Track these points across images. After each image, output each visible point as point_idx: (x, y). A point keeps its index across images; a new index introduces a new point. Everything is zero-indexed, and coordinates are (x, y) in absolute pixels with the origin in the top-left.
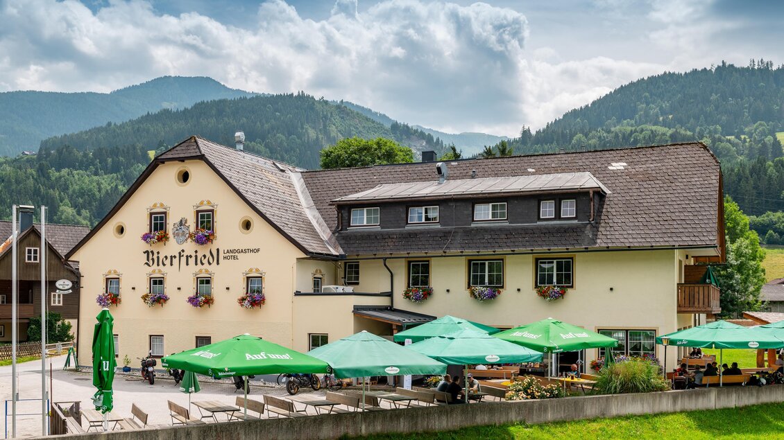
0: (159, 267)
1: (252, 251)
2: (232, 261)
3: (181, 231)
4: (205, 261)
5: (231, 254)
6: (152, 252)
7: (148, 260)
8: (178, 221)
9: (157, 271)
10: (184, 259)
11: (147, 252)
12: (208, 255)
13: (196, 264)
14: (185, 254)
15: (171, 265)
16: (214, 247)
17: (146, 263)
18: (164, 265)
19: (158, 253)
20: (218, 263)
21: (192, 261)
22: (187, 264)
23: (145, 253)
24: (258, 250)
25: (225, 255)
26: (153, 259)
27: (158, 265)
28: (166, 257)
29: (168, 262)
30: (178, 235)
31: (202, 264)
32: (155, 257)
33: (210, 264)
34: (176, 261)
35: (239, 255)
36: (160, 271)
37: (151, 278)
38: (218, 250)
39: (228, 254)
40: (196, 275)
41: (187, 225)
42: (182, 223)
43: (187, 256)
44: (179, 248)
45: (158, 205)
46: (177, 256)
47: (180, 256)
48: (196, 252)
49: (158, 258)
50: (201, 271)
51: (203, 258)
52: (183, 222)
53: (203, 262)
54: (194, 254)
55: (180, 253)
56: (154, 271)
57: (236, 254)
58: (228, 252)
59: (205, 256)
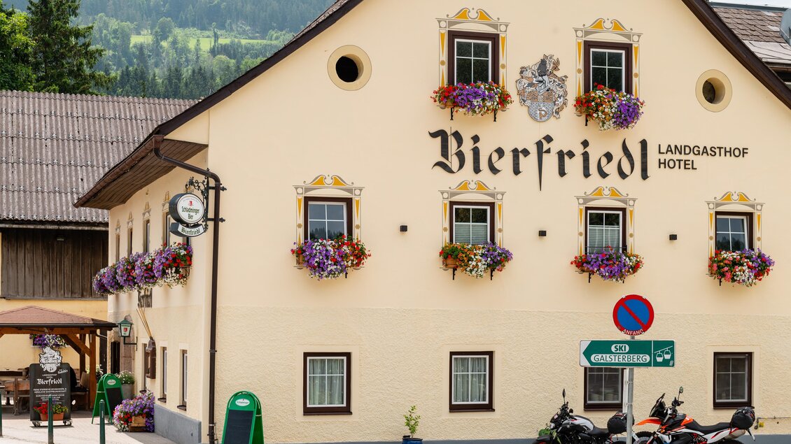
0: (480, 177)
1: (730, 152)
2: (678, 173)
3: (541, 89)
4: (611, 168)
5: (677, 156)
6: (457, 135)
7: (445, 152)
8: (533, 61)
9: (473, 186)
10: (551, 161)
11: (441, 134)
12: (618, 154)
13: (587, 174)
14: (555, 147)
15: (517, 171)
16: (633, 136)
17: (439, 164)
18: (494, 170)
19: (476, 139)
20: (645, 175)
21: (573, 166)
22: (562, 173)
23: (434, 135)
24: (744, 152)
25: (662, 157)
26: (461, 156)
27: (477, 170)
28: (500, 152)
29: (505, 164)
30: (534, 97)
31: (604, 175)
32: (467, 147)
33: (623, 175)
34: (528, 164)
35: (699, 161)
36: (481, 186)
37: (452, 203)
38: (644, 144)
39: (669, 156)
40: (585, 201)
41: (559, 74)
42: (544, 68)
43: (561, 155)
44: (539, 131)
45: (473, 14)
46: (533, 150)
47: (540, 152)
48: (585, 144)
49: (476, 152)
50: (598, 192)
51: (604, 161)
52: (550, 67)
53: (606, 169)
54: (578, 150)
55: (539, 144)
56: (464, 186)
57: (691, 157)
58: (669, 150)
59: (609, 157)
